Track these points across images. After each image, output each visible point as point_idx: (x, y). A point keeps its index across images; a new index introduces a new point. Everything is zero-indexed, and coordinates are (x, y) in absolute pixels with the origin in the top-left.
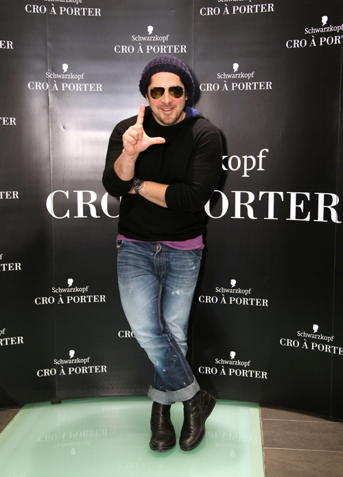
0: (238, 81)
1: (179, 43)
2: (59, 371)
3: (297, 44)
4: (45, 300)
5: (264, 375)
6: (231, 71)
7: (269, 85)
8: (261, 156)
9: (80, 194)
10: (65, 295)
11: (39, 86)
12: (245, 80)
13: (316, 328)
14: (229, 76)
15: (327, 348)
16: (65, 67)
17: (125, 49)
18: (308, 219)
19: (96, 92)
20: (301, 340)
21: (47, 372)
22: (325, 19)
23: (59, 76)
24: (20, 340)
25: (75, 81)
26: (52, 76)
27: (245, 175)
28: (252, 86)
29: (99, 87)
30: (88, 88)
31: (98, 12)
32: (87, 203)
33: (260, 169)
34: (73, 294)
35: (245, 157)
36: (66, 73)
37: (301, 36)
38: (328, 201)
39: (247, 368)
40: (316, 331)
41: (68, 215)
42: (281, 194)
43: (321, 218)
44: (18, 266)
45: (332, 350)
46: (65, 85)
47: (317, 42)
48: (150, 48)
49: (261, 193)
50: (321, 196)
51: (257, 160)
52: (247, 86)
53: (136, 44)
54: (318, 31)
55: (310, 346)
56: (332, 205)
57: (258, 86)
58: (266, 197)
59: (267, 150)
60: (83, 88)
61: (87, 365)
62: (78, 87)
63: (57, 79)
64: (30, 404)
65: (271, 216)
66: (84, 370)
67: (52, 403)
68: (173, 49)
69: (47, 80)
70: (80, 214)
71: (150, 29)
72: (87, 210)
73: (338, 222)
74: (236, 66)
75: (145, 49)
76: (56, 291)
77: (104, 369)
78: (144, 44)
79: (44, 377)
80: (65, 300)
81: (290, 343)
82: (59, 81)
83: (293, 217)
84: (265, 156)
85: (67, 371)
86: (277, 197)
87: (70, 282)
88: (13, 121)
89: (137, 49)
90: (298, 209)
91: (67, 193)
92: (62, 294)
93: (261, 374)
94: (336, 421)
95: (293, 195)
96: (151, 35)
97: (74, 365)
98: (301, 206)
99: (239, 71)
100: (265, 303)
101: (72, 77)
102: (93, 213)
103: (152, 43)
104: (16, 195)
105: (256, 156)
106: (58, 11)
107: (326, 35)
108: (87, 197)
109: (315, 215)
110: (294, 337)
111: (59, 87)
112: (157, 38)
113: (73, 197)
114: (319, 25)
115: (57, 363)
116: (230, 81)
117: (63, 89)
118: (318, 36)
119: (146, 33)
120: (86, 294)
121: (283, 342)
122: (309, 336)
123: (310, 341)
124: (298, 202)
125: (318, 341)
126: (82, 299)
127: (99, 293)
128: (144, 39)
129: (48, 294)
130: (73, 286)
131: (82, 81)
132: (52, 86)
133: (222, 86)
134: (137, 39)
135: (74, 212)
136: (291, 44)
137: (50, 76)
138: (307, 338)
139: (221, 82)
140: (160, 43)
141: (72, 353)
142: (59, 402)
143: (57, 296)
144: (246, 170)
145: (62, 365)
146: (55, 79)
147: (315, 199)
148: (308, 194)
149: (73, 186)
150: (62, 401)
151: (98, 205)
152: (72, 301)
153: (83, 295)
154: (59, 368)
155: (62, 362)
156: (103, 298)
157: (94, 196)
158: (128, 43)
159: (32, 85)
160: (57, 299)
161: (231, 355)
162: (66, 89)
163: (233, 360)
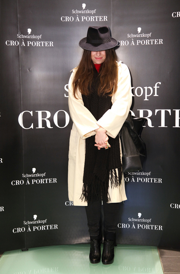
0: (141, 39)
1: (103, 14)
2: (27, 229)
4: (18, 183)
5: (161, 228)
6: (136, 32)
7: (161, 41)
8: (156, 87)
9: (40, 113)
10: (30, 179)
11: (13, 43)
12: (145, 38)
14: (135, 36)
16: (29, 31)
17: (68, 19)
19: (49, 46)
21: (19, 230)
23: (26, 37)
24: (2, 209)
25: (36, 40)
26: (21, 37)
27: (146, 99)
28: (150, 42)
29: (51, 44)
30: (44, 44)
32: (45, 119)
33: (156, 95)
34: (36, 178)
35: (146, 88)
36: (30, 35)
39: (149, 224)
41: (32, 127)
42: (169, 111)
46: (29, 43)
48: (84, 18)
49: (157, 111)
51: (154, 89)
52: (147, 42)
53: (75, 16)
57: (154, 42)
58: (159, 113)
59: (160, 83)
60: (41, 44)
61: (45, 224)
62: (38, 44)
63: (24, 39)
64: (8, 252)
65: (163, 125)
66: (43, 228)
67: (23, 251)
68: (98, 19)
69: (18, 39)
70: (40, 126)
71: (84, 6)
72: (44, 123)
74: (139, 29)
75: (80, 19)
76: (24, 176)
77: (56, 227)
78: (80, 15)
79: (17, 233)
80: (31, 182)
81: (177, 206)
82: (26, 40)
83: (177, 125)
84: (159, 87)
85: (32, 229)
86: (167, 113)
87: (34, 170)
89: (75, 19)
91: (31, 113)
92: (29, 178)
93: (158, 227)
95: (177, 112)
96: (84, 10)
97: (37, 225)
99: (141, 33)
100: (160, 181)
101: (34, 37)
102: (49, 125)
103: (85, 15)
105: (153, 87)
108: (44, 115)
111: (26, 44)
112: (88, 12)
113: (36, 115)
115: (26, 224)
116: (135, 39)
117: (28, 45)
119: (81, 8)
120: (44, 178)
121: (173, 206)
126: (42, 181)
127: (52, 177)
128: (80, 12)
129: (20, 178)
130: (36, 173)
131: (40, 40)
132: (21, 43)
133: (130, 42)
134: (76, 12)
135: (36, 125)
136: (175, 15)
137: (19, 37)
139: (130, 40)
140: (90, 15)
141: (35, 217)
142: (27, 250)
144: (146, 96)
145: (29, 225)
146: (23, 39)
149: (35, 109)
150: (29, 249)
151: (51, 120)
152: (35, 183)
153: (42, 178)
154: (27, 227)
155: (29, 223)
156: (55, 180)
157: (49, 114)
158: (70, 15)
159: (8, 43)
160: (26, 182)
161: (139, 215)
162: (30, 45)
163: (140, 218)
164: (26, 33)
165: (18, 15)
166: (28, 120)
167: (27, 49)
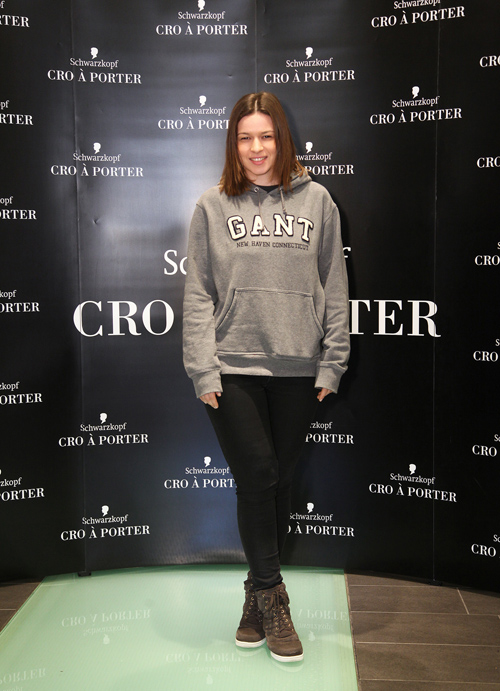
0: (312, 163)
2: (89, 533)
3: (383, 119)
4: (72, 441)
5: (351, 532)
6: (303, 151)
7: (350, 169)
9: (116, 305)
10: (96, 435)
11: (65, 170)
12: (320, 163)
13: (413, 468)
14: (301, 158)
15: (427, 493)
16: (97, 147)
17: (171, 124)
18: (400, 333)
19: (135, 177)
20: (395, 485)
21: (74, 535)
22: (416, 91)
23: (90, 158)
24: (40, 492)
25: (109, 164)
26: (81, 158)
28: (330, 170)
29: (139, 172)
30: (126, 172)
31: (137, 79)
34: (106, 433)
36: (98, 154)
37: (388, 110)
38: (424, 310)
39: (329, 524)
40: (413, 472)
41: (100, 332)
42: (367, 302)
43: (416, 331)
44: (38, 398)
45: (433, 494)
46: (97, 170)
47: (408, 117)
48: (202, 123)
50: (416, 305)
52: (324, 170)
53: (185, 118)
54: (408, 104)
55: (405, 491)
56: (430, 315)
57: (336, 170)
59: (350, 249)
60: (119, 172)
61: (125, 524)
62: (113, 172)
63: (87, 162)
64: (52, 577)
65: (355, 330)
66: (120, 532)
67: (80, 575)
69: (75, 163)
70: (116, 331)
71: (203, 100)
72: (124, 325)
73: (437, 336)
74: (309, 146)
75: (196, 125)
76: (85, 429)
77: (146, 530)
78: (195, 118)
79: (69, 540)
80: (97, 440)
81: (382, 489)
82: (90, 165)
83: (382, 331)
85: (98, 533)
86: (362, 306)
87: (103, 417)
88: (32, 215)
89: (186, 124)
90: (388, 321)
91: (99, 305)
92: (93, 432)
93: (346, 531)
94: (441, 585)
95: (382, 304)
96: (204, 107)
98: (392, 317)
99: (313, 152)
100: (350, 439)
101: (106, 159)
102: (133, 329)
103: (205, 117)
104: (35, 307)
106: (88, 77)
107: (418, 109)
108: (124, 309)
109: (408, 328)
110: (386, 482)
111: (90, 171)
112: (211, 111)
113: (108, 309)
114: (410, 97)
115: (87, 523)
117: (95, 175)
118: (408, 110)
119: (197, 105)
120: (123, 432)
122: (405, 479)
123: (406, 485)
124: (388, 313)
125: (416, 485)
126: (119, 440)
127: (139, 432)
128: (195, 112)
129: (76, 433)
130: (107, 422)
131: (117, 165)
132: (80, 170)
134: (187, 112)
135: (109, 328)
136: (375, 119)
137: (78, 158)
138: (402, 482)
140: (214, 117)
142: (90, 575)
143: (86, 436)
145: (93, 525)
146: (84, 162)
147: (408, 308)
148: (399, 303)
149: (107, 296)
150: (92, 573)
151: (138, 319)
152: (105, 442)
153: (119, 434)
154: (88, 529)
155: (93, 521)
156: (144, 438)
157: (133, 308)
158: (175, 116)
159: (56, 170)
160: (87, 440)
161: (308, 508)
162: (99, 174)
163: (311, 513)
164: (91, 152)
165: (76, 118)
166: (93, 319)
167: (92, 183)
